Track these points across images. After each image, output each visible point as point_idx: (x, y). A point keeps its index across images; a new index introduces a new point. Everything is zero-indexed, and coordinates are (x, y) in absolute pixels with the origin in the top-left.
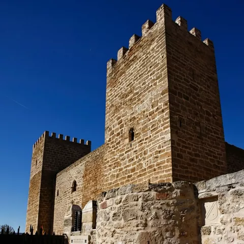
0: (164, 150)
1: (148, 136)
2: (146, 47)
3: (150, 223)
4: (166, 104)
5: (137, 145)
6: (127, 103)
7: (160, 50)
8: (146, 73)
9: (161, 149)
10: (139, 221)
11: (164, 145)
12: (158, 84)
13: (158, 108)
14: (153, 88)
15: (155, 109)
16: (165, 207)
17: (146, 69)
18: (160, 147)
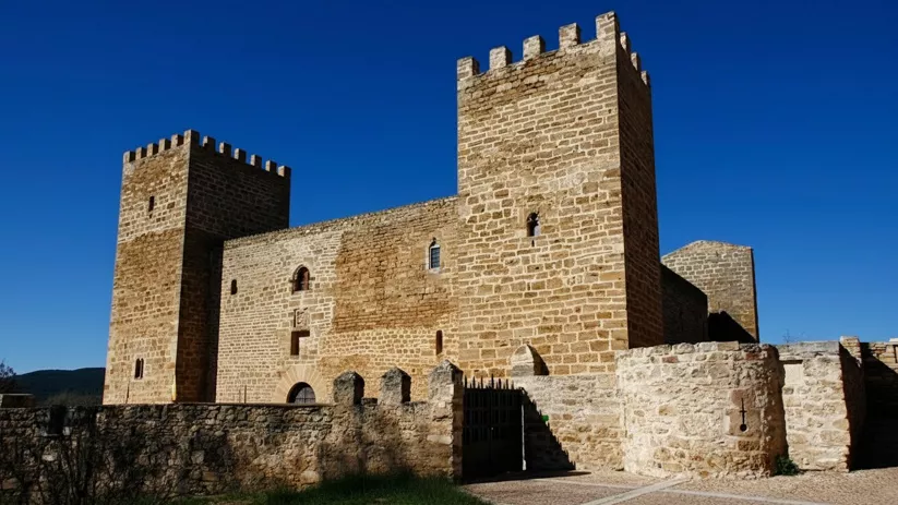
0: (610, 267)
1: (576, 237)
2: (570, 76)
3: (743, 382)
4: (616, 195)
5: (549, 246)
6: (522, 164)
7: (605, 96)
8: (571, 125)
9: (604, 264)
10: (730, 379)
11: (609, 258)
12: (598, 155)
13: (596, 196)
14: (586, 160)
15: (591, 195)
16: (755, 366)
17: (569, 118)
18: (600, 260)
